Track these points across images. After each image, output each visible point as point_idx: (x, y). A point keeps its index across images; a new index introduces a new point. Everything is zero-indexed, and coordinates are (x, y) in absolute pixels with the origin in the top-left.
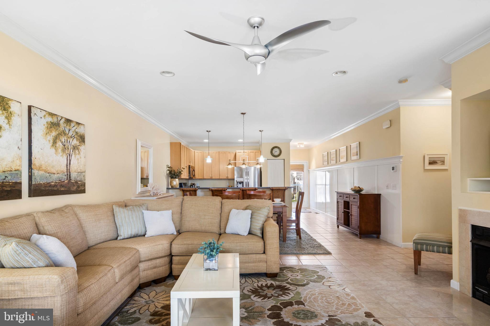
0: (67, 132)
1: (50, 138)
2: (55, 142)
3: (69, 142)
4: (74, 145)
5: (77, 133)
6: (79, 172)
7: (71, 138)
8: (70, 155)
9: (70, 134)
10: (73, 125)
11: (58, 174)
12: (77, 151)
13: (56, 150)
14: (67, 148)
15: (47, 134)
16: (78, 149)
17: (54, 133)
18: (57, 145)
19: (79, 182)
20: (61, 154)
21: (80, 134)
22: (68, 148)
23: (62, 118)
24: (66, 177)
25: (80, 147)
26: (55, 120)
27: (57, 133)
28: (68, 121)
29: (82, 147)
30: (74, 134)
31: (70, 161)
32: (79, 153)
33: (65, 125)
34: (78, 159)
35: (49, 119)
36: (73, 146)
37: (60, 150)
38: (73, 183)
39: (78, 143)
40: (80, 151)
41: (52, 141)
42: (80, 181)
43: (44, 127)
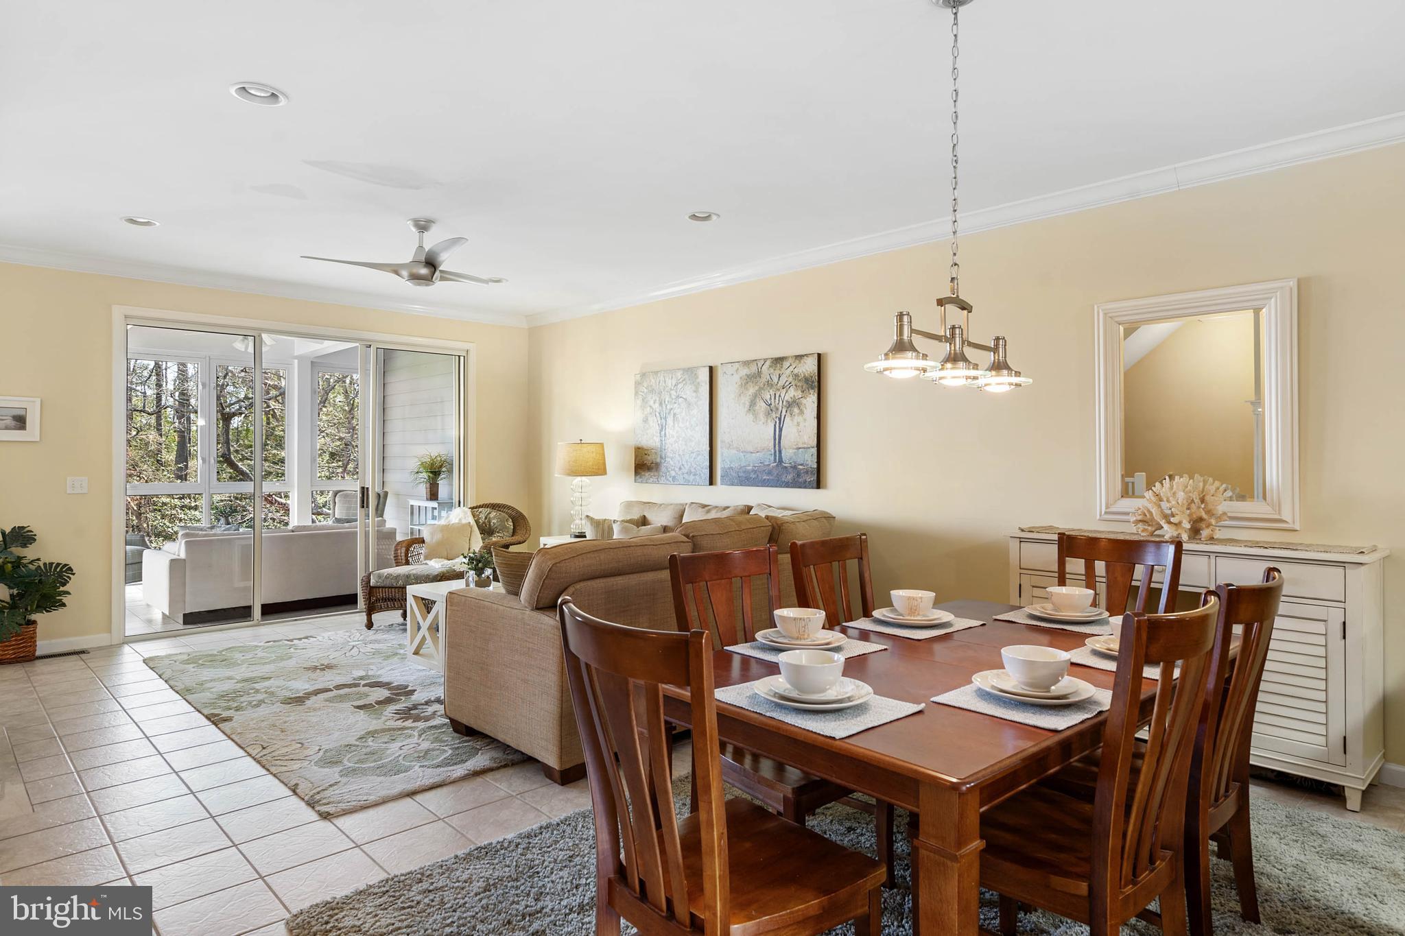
0: (775, 380)
1: (746, 400)
2: (753, 404)
3: (780, 396)
4: (790, 400)
5: (797, 375)
6: (800, 448)
7: (783, 388)
8: (780, 419)
9: (781, 383)
10: (786, 364)
11: (758, 452)
12: (796, 410)
13: (756, 416)
14: (774, 409)
15: (740, 395)
16: (798, 405)
17: (752, 390)
18: (757, 408)
19: (800, 467)
20: (763, 420)
21: (805, 376)
22: (777, 409)
23: (765, 360)
24: (772, 458)
25: (804, 401)
26: (754, 369)
27: (757, 388)
28: (778, 361)
29: (808, 399)
30: (790, 379)
31: (781, 430)
32: (802, 412)
33: (772, 371)
34: (798, 424)
35: (745, 371)
36: (787, 401)
37: (762, 416)
38: (786, 467)
39: (799, 394)
40: (802, 407)
41: (748, 404)
42: (801, 465)
43: (737, 386)
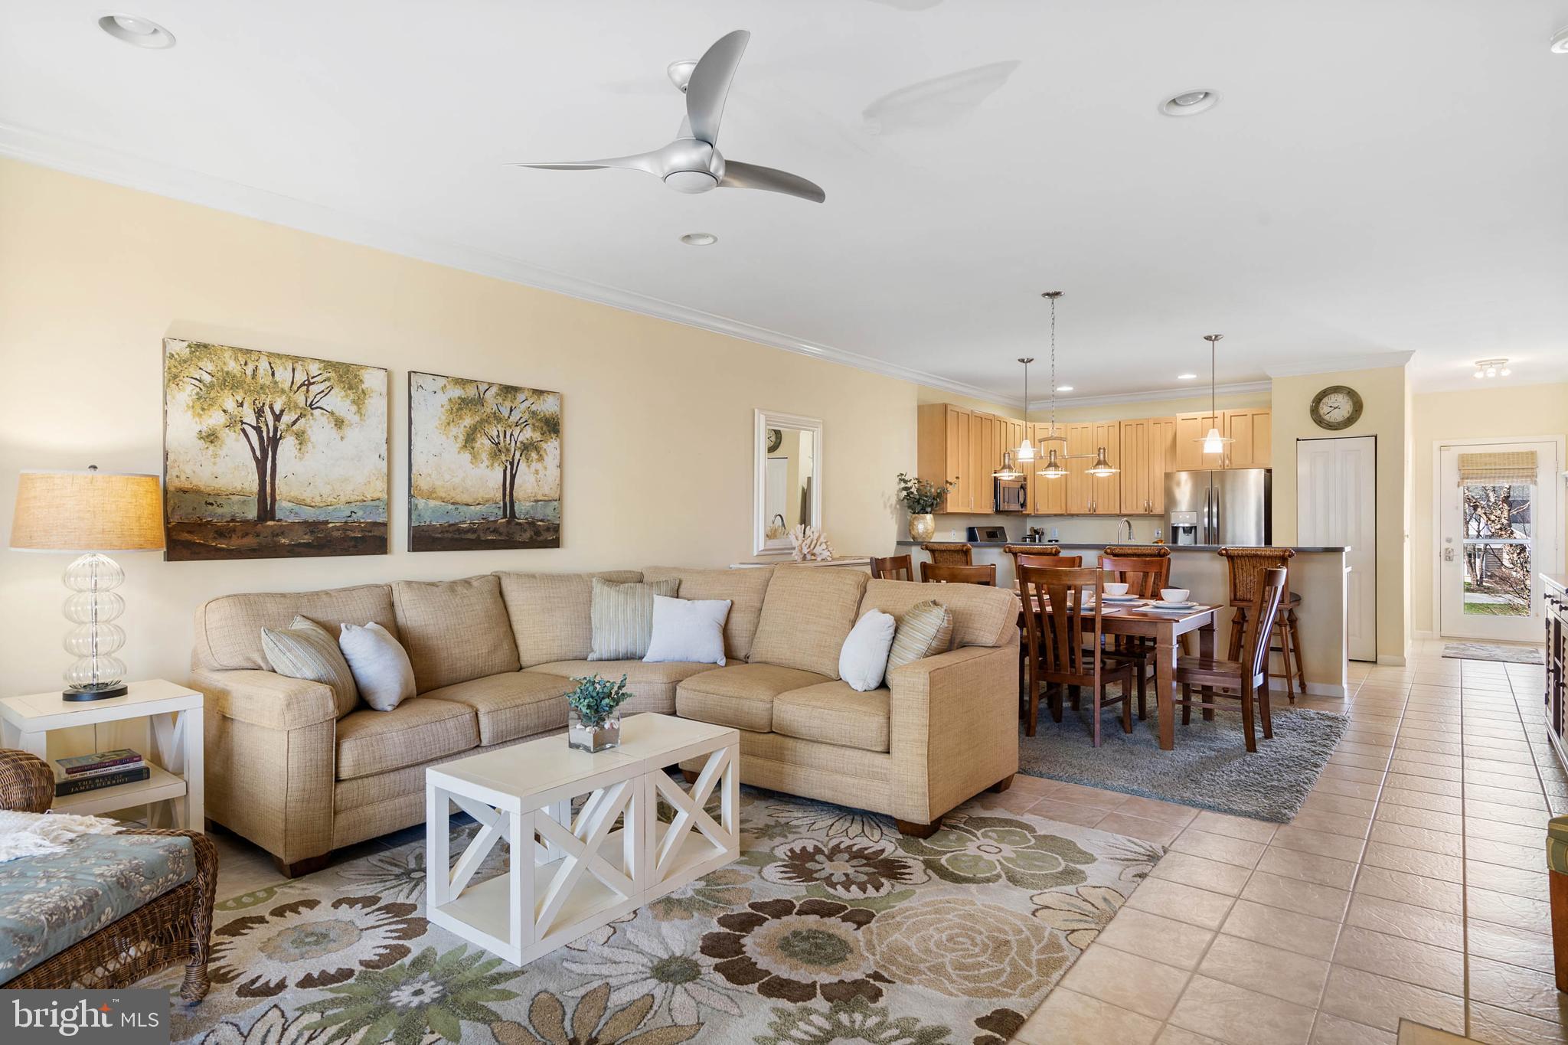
0: (506, 413)
1: (459, 430)
2: (470, 439)
3: (511, 435)
4: (525, 441)
5: (534, 413)
6: (538, 501)
7: (517, 426)
8: (512, 464)
9: (514, 418)
10: (521, 397)
11: (478, 504)
12: (534, 455)
13: (475, 457)
14: (504, 450)
15: (449, 424)
16: (537, 449)
17: (468, 421)
18: (477, 445)
19: (539, 523)
20: (487, 463)
21: (545, 416)
22: (508, 450)
23: (491, 385)
24: (501, 513)
25: (544, 445)
26: (471, 392)
27: (477, 418)
28: (509, 391)
29: (549, 444)
30: (526, 416)
31: (513, 477)
32: (541, 458)
33: (501, 400)
34: (537, 472)
35: (457, 392)
36: (522, 443)
37: (484, 456)
38: (520, 524)
39: (537, 436)
40: (542, 452)
41: (462, 438)
42: (542, 521)
43: (443, 410)
